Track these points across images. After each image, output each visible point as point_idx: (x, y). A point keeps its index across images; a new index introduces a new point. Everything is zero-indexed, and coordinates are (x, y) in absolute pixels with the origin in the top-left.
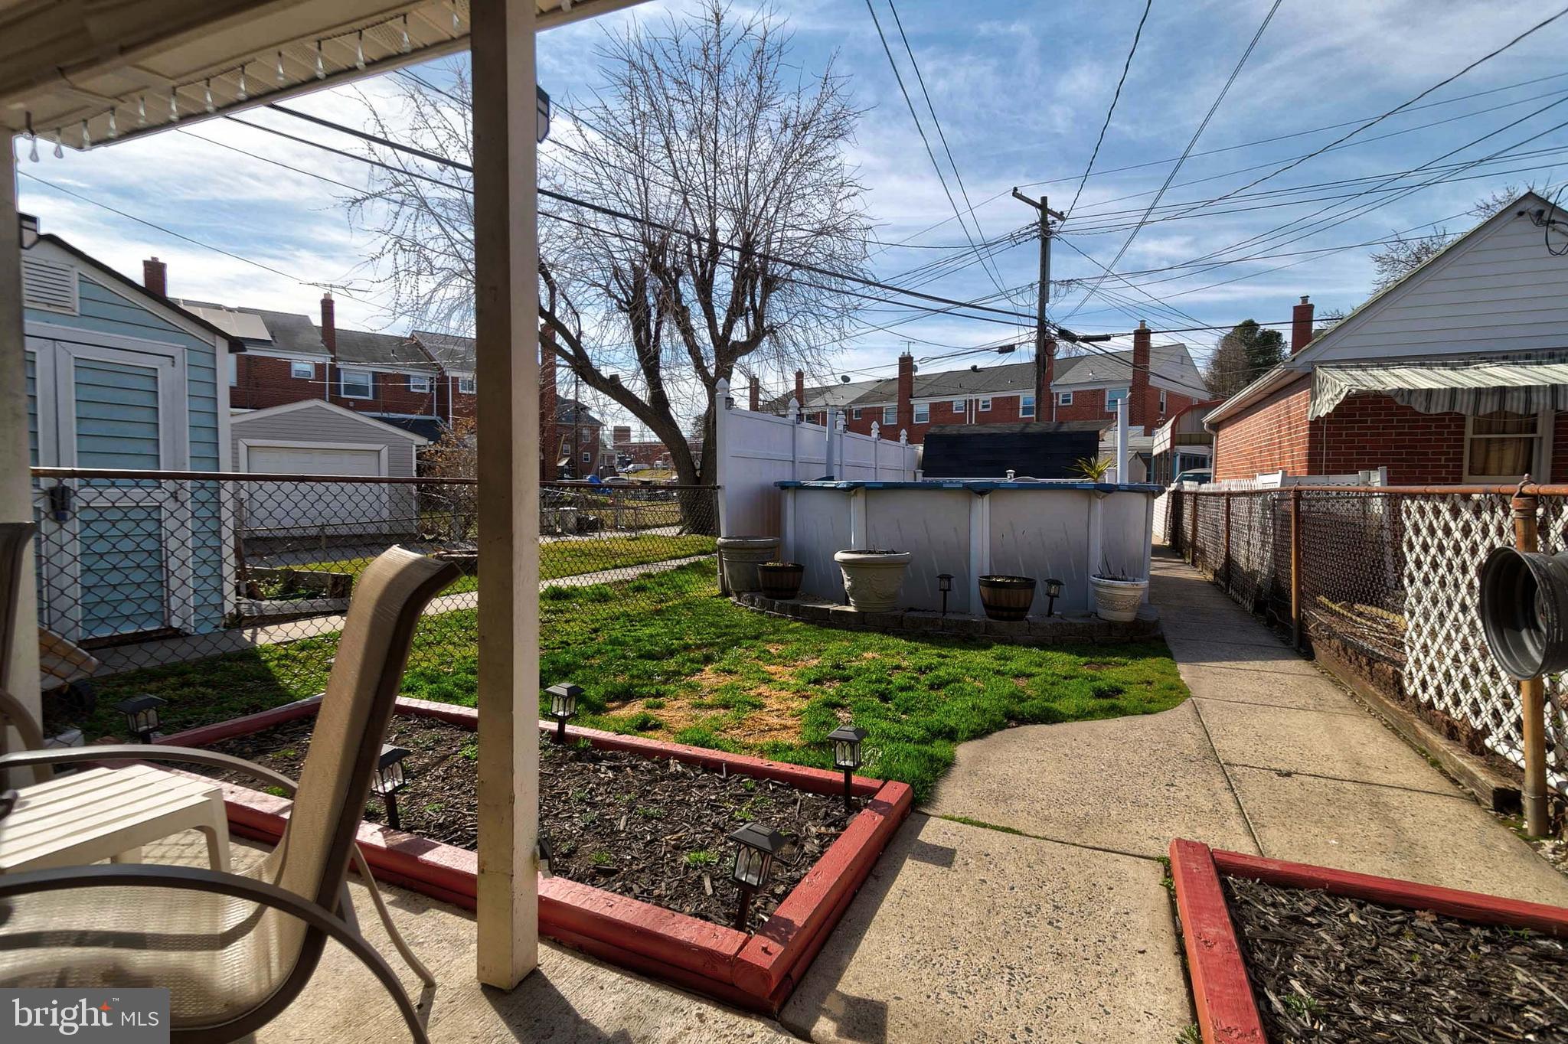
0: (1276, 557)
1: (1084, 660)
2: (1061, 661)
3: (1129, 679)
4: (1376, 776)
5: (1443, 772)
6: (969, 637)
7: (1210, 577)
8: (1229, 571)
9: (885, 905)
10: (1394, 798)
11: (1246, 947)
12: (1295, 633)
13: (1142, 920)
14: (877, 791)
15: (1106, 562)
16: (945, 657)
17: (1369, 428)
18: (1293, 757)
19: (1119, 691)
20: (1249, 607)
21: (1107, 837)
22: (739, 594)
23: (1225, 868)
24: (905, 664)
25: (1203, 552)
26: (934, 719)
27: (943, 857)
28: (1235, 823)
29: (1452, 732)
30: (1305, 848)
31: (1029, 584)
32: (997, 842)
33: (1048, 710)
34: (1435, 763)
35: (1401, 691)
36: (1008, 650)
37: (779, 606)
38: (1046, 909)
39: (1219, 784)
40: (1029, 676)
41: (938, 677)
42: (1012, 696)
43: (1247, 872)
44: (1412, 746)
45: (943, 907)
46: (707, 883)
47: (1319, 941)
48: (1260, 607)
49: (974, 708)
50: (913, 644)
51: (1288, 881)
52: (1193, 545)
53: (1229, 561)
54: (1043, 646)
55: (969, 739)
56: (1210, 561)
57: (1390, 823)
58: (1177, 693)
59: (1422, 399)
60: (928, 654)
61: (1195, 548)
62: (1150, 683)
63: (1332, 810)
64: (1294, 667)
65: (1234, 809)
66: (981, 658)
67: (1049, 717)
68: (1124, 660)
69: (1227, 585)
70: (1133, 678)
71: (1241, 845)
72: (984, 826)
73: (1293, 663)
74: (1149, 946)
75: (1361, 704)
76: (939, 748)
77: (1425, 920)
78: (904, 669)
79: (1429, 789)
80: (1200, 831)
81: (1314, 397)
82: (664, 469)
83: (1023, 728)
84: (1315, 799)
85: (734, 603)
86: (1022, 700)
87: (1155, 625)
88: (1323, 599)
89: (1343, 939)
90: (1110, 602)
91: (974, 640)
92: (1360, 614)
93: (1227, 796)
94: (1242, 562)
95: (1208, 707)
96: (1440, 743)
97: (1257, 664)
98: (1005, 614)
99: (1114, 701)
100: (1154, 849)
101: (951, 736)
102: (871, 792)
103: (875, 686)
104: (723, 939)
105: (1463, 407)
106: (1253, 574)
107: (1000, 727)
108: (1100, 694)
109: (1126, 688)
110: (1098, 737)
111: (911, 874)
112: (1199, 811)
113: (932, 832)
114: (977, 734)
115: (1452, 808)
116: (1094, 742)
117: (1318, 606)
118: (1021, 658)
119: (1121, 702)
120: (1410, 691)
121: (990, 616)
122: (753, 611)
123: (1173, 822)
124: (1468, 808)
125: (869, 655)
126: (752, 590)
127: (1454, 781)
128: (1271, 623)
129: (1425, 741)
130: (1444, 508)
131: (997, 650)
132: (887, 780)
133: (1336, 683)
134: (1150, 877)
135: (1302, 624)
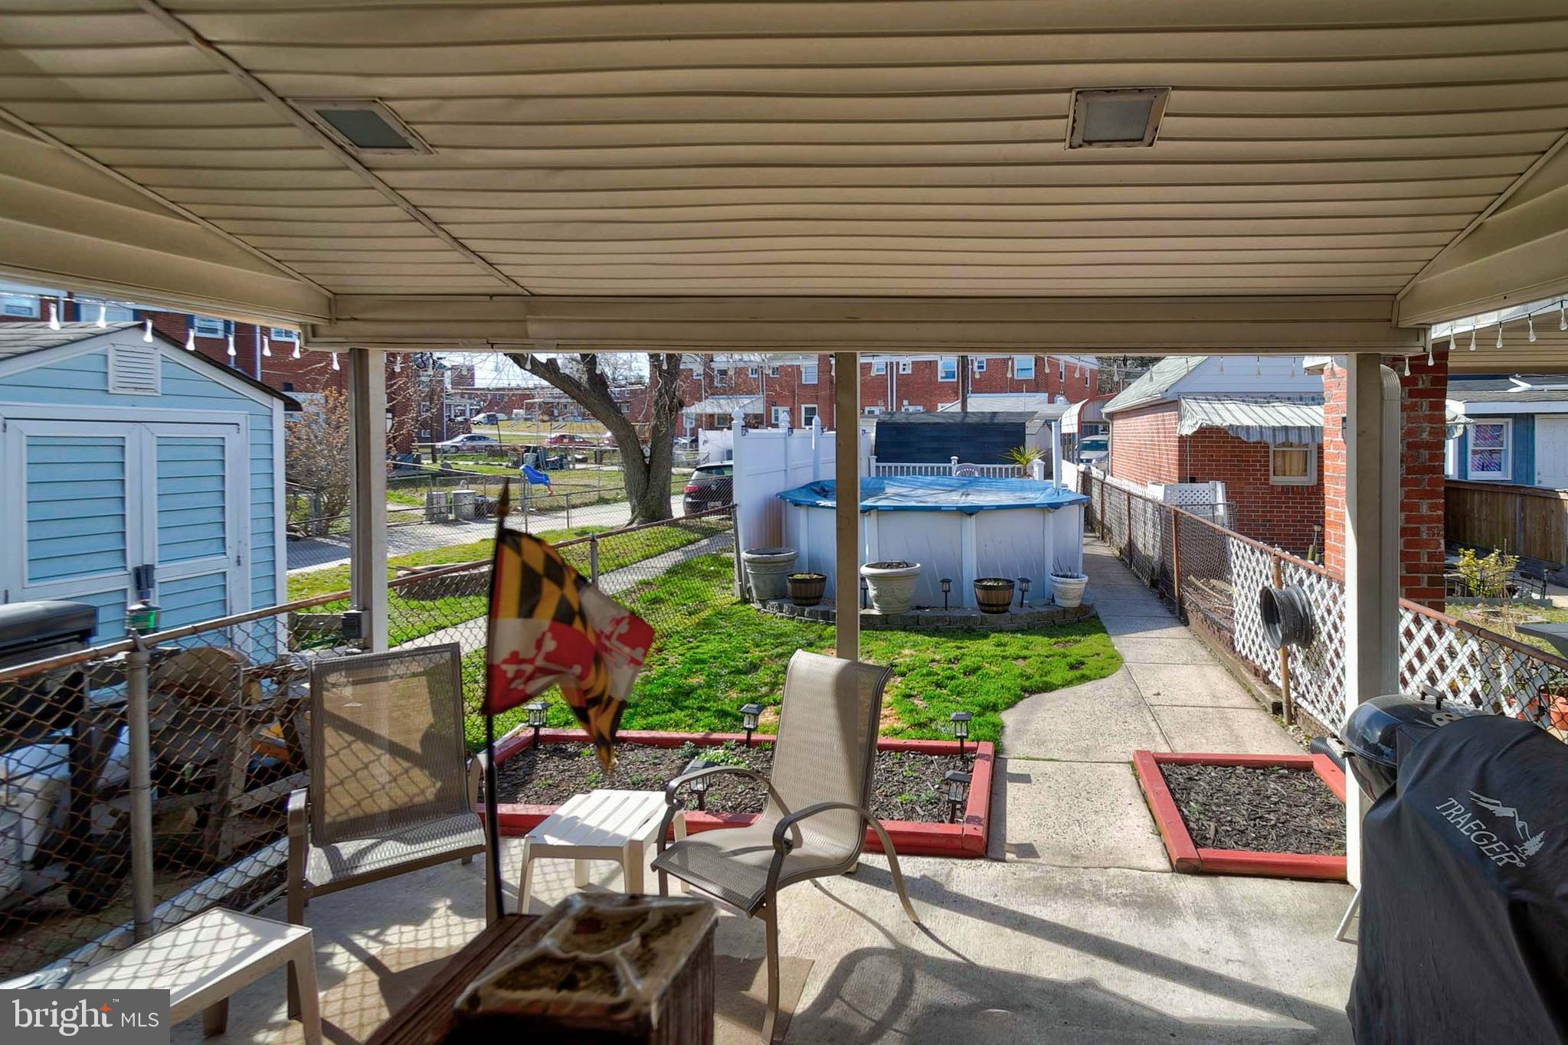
0: (1163, 547)
1: (1053, 640)
2: (1041, 644)
3: (1085, 653)
4: (1224, 703)
5: (1253, 696)
6: (970, 630)
7: (1117, 553)
8: (1130, 552)
9: (1008, 806)
10: (1231, 713)
11: (1172, 792)
12: (1177, 606)
13: (1127, 791)
14: (976, 749)
15: (1057, 561)
16: (961, 648)
17: (1215, 442)
18: (1183, 696)
19: (1083, 663)
20: (1147, 582)
21: (1103, 756)
22: (764, 602)
23: (1160, 761)
24: (937, 657)
25: (1110, 530)
26: (980, 699)
27: (1025, 779)
28: (1159, 739)
29: (1256, 672)
30: (1191, 746)
31: (1010, 584)
32: (1049, 767)
33: (1046, 683)
34: (1249, 691)
35: (1234, 649)
36: (1005, 638)
37: (810, 613)
38: (1084, 794)
39: (1149, 718)
40: (1025, 658)
41: (967, 667)
42: (1021, 675)
43: (1168, 761)
44: (1239, 682)
45: (1037, 801)
46: (918, 809)
47: (1200, 786)
48: (1154, 584)
49: (1002, 687)
50: (935, 639)
51: (1185, 762)
52: (1102, 523)
53: (1131, 543)
54: (1023, 631)
55: (1005, 709)
56: (1116, 538)
57: (1229, 728)
58: (1115, 661)
59: (1244, 432)
60: (949, 648)
61: (1103, 526)
62: (1098, 655)
63: (1203, 725)
64: (1177, 631)
65: (1158, 731)
66: (986, 646)
67: (1048, 688)
68: (1078, 638)
69: (1131, 561)
70: (1088, 652)
71: (1163, 749)
72: (1038, 760)
73: (1178, 629)
74: (1133, 801)
75: (1215, 657)
76: (990, 716)
77: (1240, 769)
78: (938, 662)
79: (1247, 706)
80: (1144, 745)
81: (1180, 418)
82: (526, 419)
83: (1034, 697)
84: (1195, 720)
85: (759, 610)
86: (1028, 678)
87: (1092, 607)
88: (1192, 578)
89: (1209, 784)
90: (1064, 594)
91: (974, 631)
92: (1213, 588)
93: (1153, 725)
94: (1140, 546)
95: (1135, 670)
96: (1251, 678)
97: (1156, 633)
98: (995, 609)
99: (1081, 672)
100: (1125, 758)
101: (994, 708)
102: (974, 750)
103: (930, 678)
104: (946, 828)
105: (1268, 438)
106: (1148, 558)
107: (1021, 698)
108: (1072, 667)
109: (1086, 660)
110: (1079, 697)
111: (1012, 790)
112: (1142, 735)
113: (1012, 767)
114: (1010, 705)
115: (1254, 715)
116: (1078, 701)
117: (1190, 584)
118: (1015, 643)
119: (1085, 671)
120: (1238, 649)
121: (983, 611)
122: (783, 617)
123: (1131, 743)
124: (1262, 715)
125: (906, 652)
126: (776, 598)
127: (1257, 700)
128: (1162, 596)
129: (1245, 678)
130: (1248, 548)
131: (995, 638)
132: (978, 741)
133: (1202, 643)
134: (1126, 772)
135: (1181, 599)
